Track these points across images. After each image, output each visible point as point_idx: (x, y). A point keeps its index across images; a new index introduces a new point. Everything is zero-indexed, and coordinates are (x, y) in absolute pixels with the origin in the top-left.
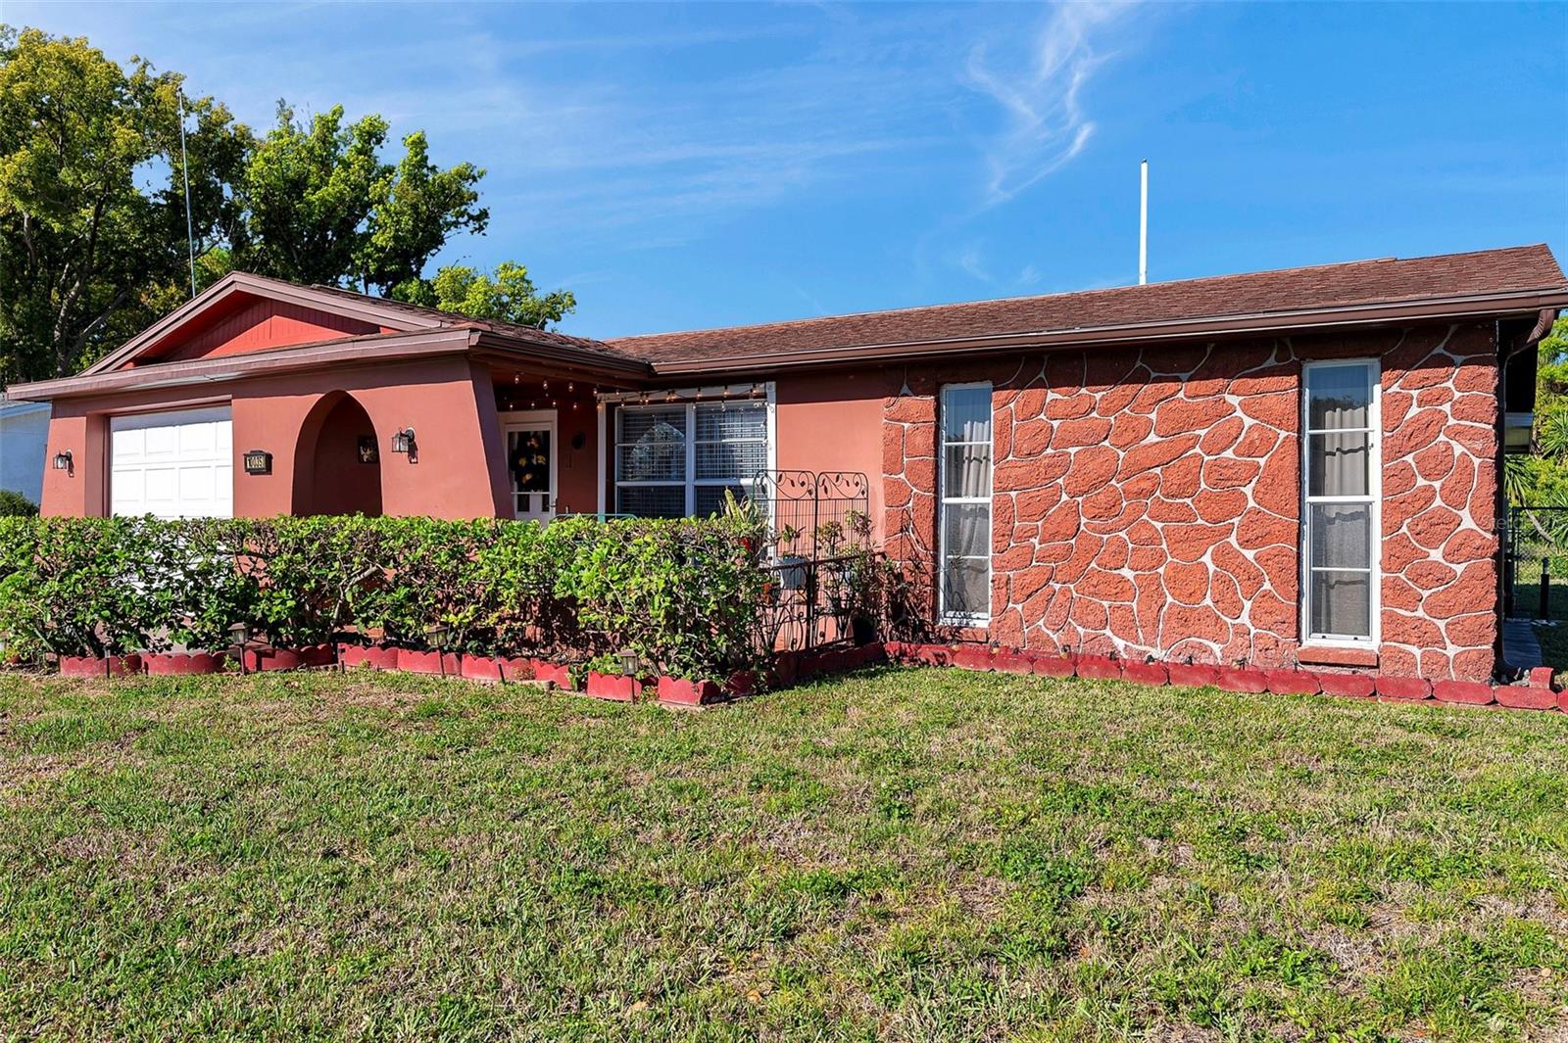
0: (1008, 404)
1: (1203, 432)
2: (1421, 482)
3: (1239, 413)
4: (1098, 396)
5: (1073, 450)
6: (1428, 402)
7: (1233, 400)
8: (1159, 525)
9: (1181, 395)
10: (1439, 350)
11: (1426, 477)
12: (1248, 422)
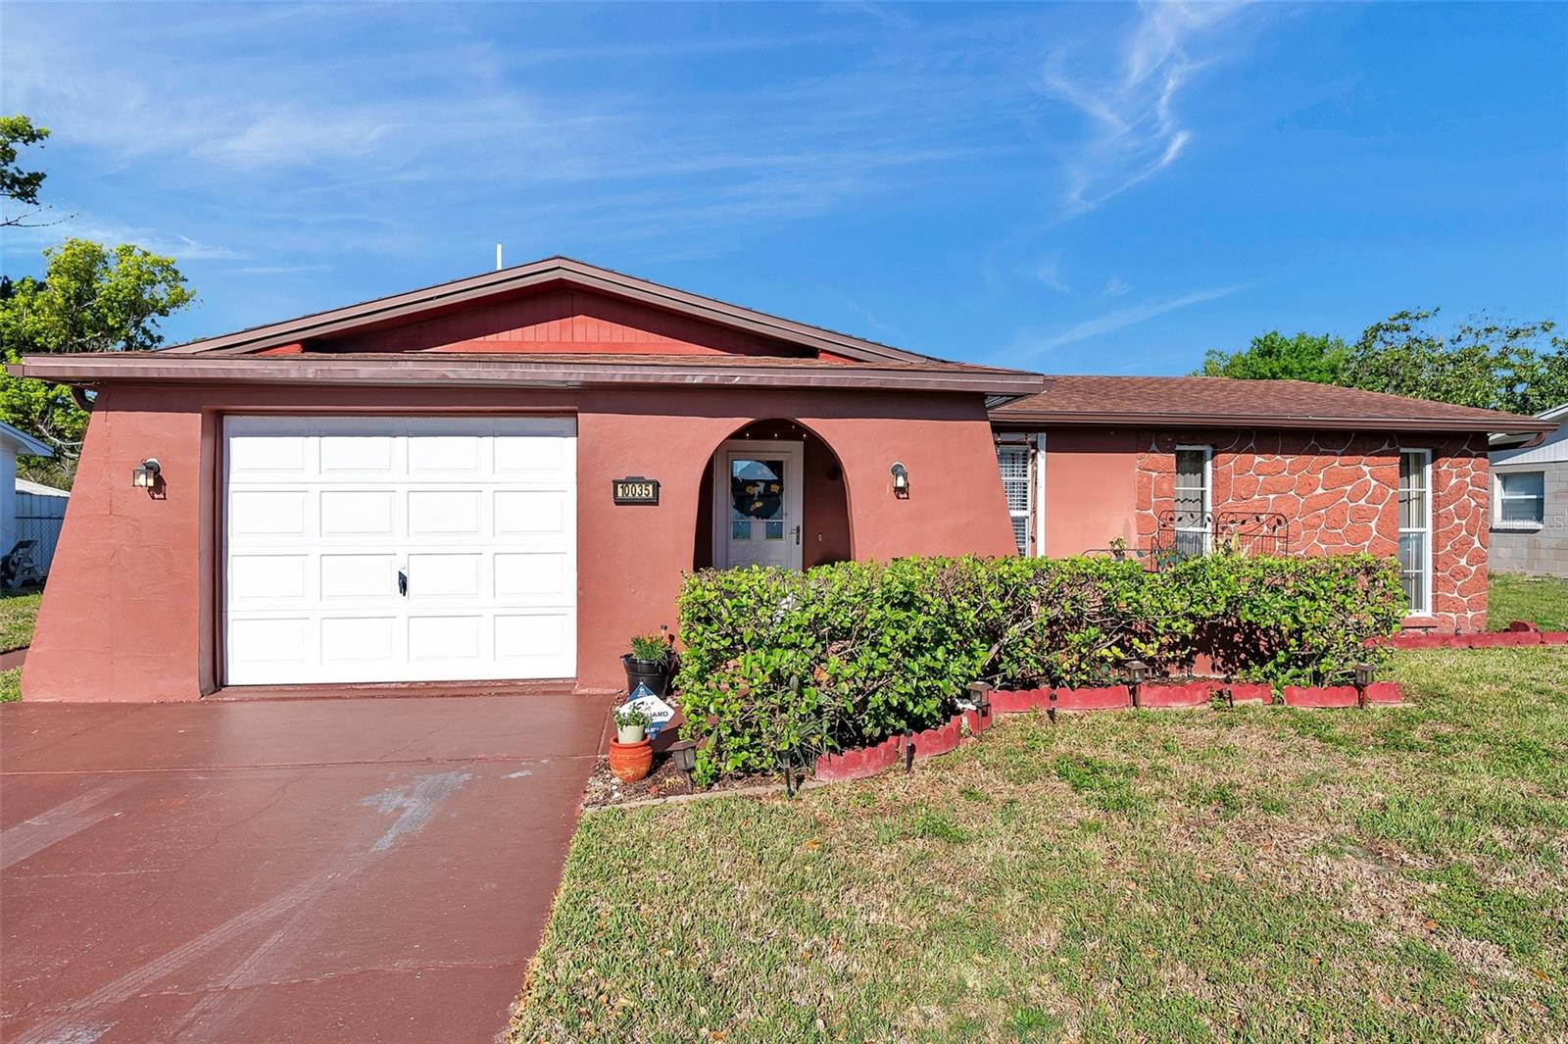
0: (1231, 461)
1: (1349, 488)
2: (1457, 521)
3: (1368, 477)
4: (1288, 461)
5: (1271, 497)
6: (1461, 476)
7: (1366, 469)
8: (1323, 547)
9: (1337, 464)
10: (1465, 447)
11: (1458, 519)
12: (1374, 483)
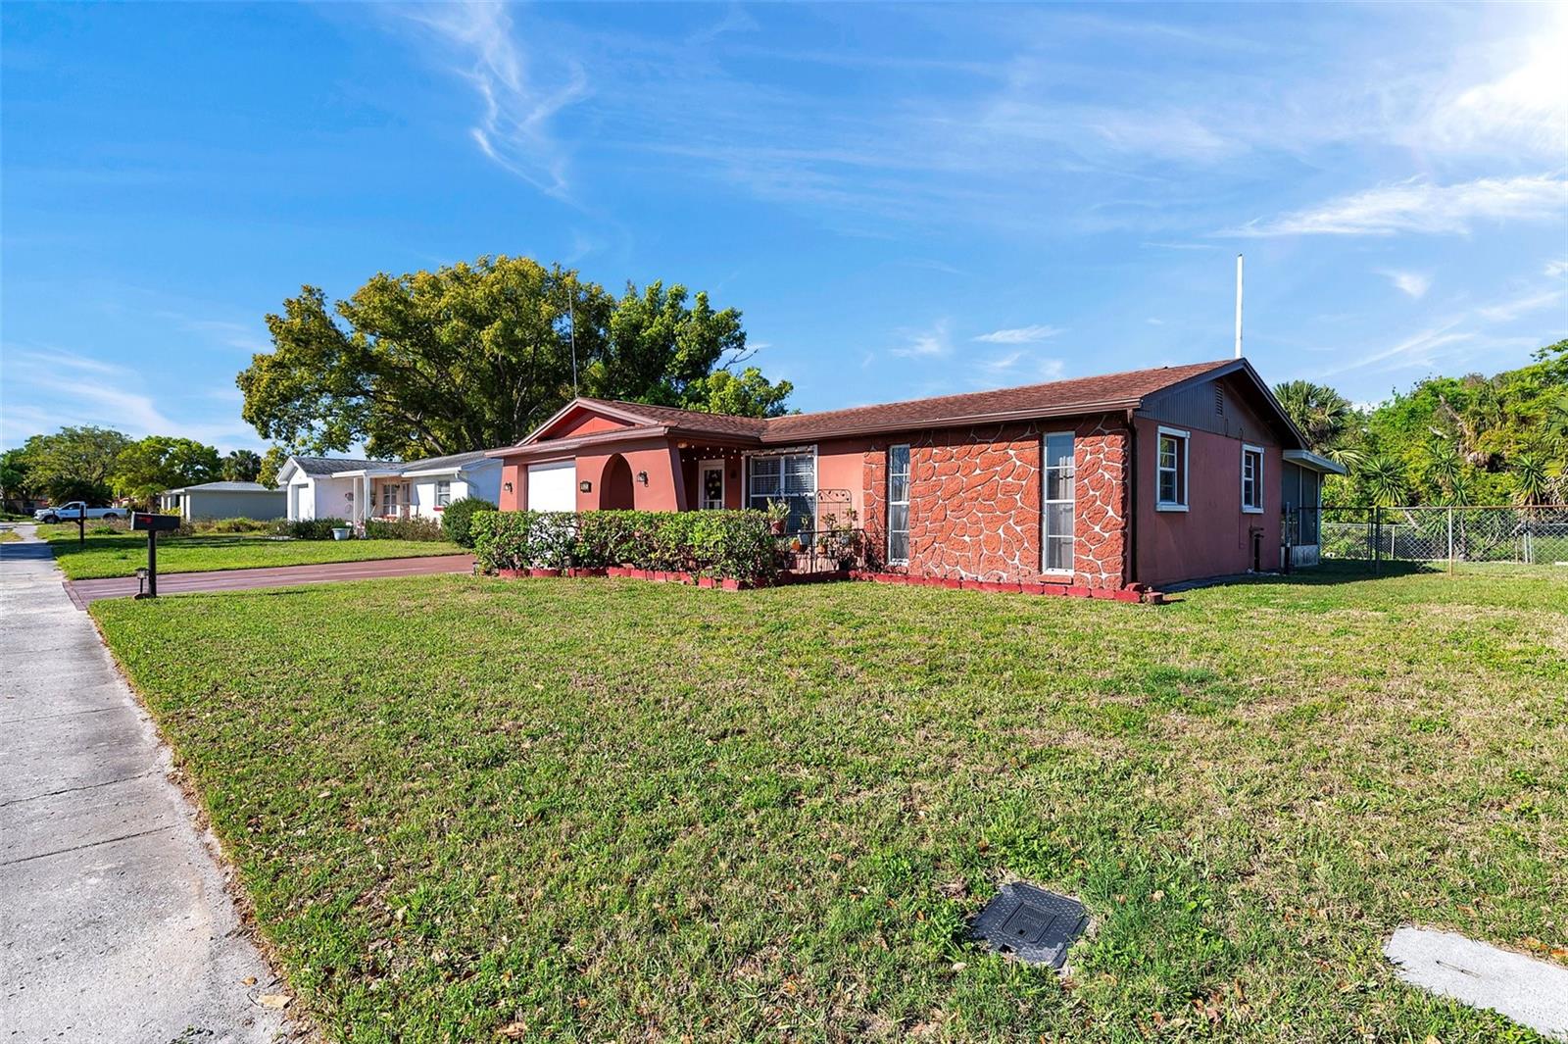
0: (917, 454)
1: (998, 469)
2: (1091, 493)
3: (1014, 459)
4: (954, 451)
5: (944, 478)
6: (1094, 453)
7: (1011, 452)
8: (980, 515)
9: (989, 450)
10: (1099, 427)
11: (1093, 490)
12: (1018, 463)
